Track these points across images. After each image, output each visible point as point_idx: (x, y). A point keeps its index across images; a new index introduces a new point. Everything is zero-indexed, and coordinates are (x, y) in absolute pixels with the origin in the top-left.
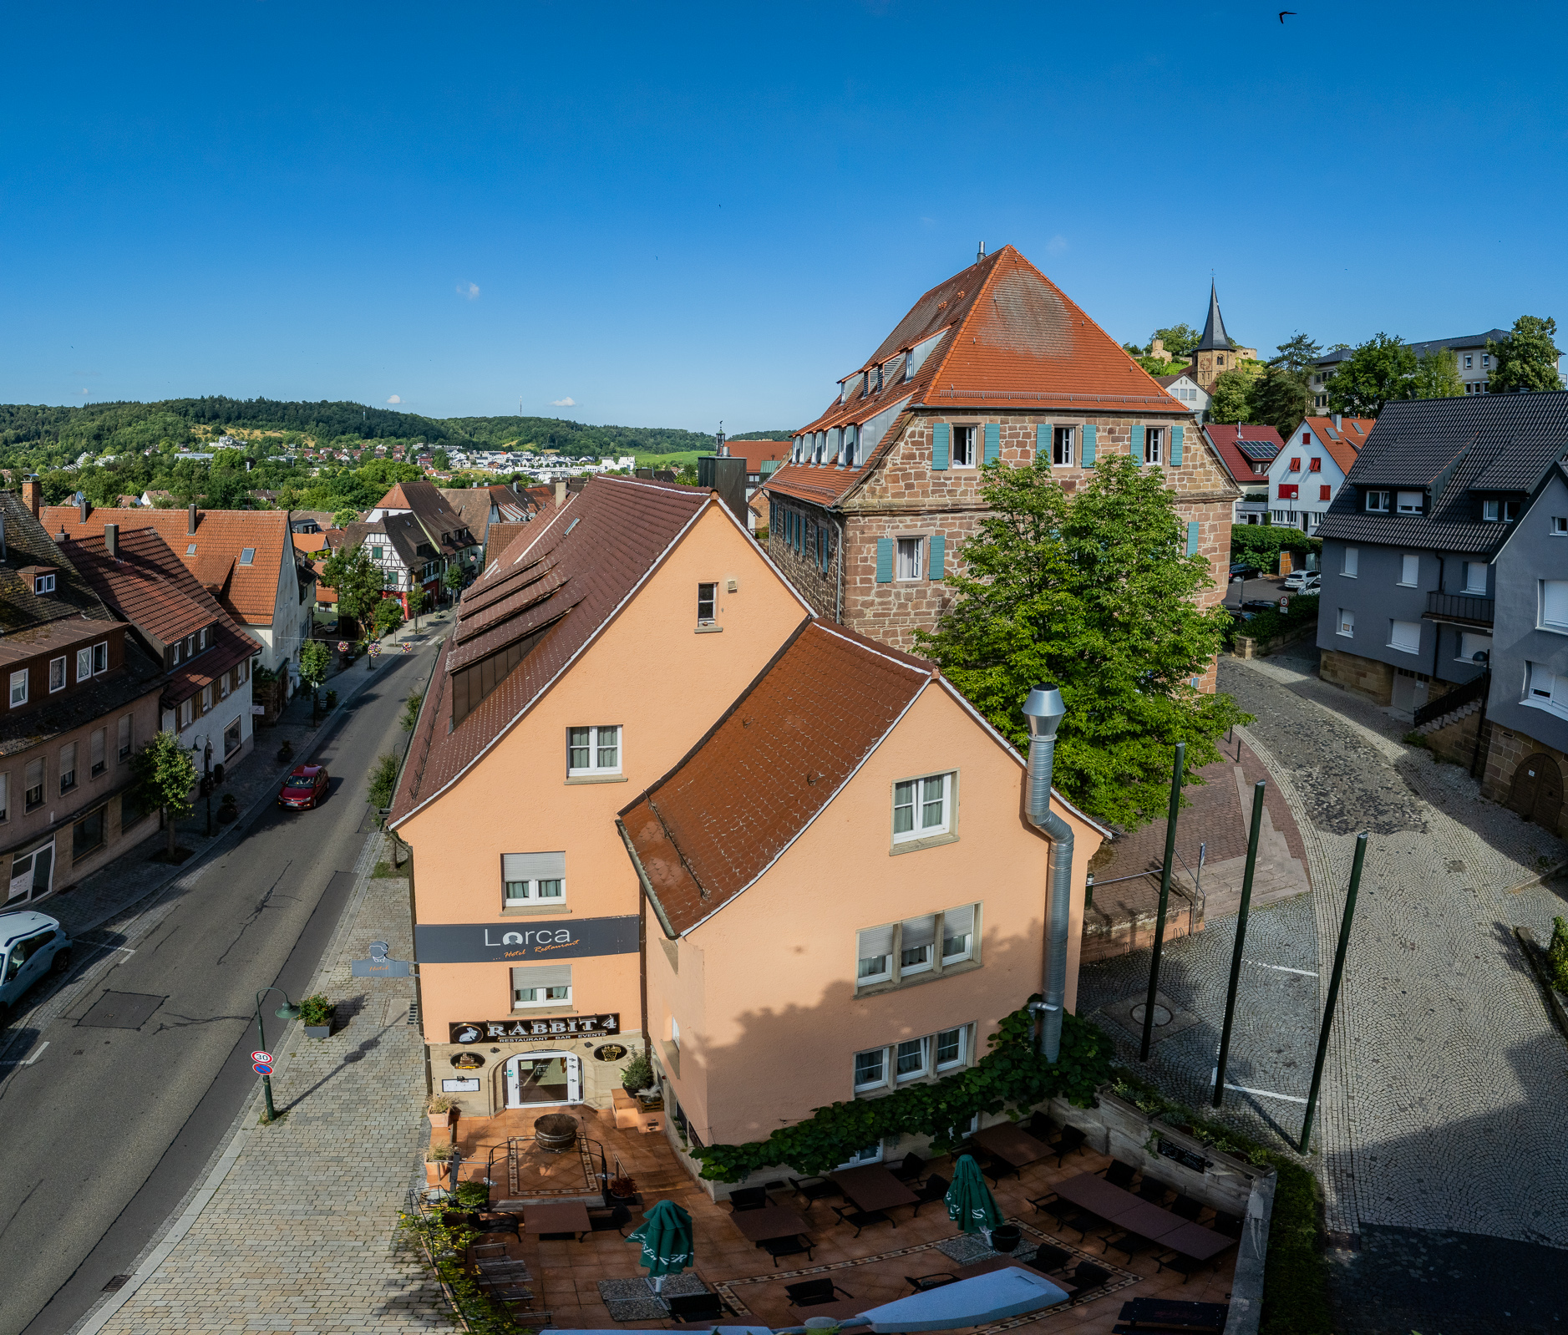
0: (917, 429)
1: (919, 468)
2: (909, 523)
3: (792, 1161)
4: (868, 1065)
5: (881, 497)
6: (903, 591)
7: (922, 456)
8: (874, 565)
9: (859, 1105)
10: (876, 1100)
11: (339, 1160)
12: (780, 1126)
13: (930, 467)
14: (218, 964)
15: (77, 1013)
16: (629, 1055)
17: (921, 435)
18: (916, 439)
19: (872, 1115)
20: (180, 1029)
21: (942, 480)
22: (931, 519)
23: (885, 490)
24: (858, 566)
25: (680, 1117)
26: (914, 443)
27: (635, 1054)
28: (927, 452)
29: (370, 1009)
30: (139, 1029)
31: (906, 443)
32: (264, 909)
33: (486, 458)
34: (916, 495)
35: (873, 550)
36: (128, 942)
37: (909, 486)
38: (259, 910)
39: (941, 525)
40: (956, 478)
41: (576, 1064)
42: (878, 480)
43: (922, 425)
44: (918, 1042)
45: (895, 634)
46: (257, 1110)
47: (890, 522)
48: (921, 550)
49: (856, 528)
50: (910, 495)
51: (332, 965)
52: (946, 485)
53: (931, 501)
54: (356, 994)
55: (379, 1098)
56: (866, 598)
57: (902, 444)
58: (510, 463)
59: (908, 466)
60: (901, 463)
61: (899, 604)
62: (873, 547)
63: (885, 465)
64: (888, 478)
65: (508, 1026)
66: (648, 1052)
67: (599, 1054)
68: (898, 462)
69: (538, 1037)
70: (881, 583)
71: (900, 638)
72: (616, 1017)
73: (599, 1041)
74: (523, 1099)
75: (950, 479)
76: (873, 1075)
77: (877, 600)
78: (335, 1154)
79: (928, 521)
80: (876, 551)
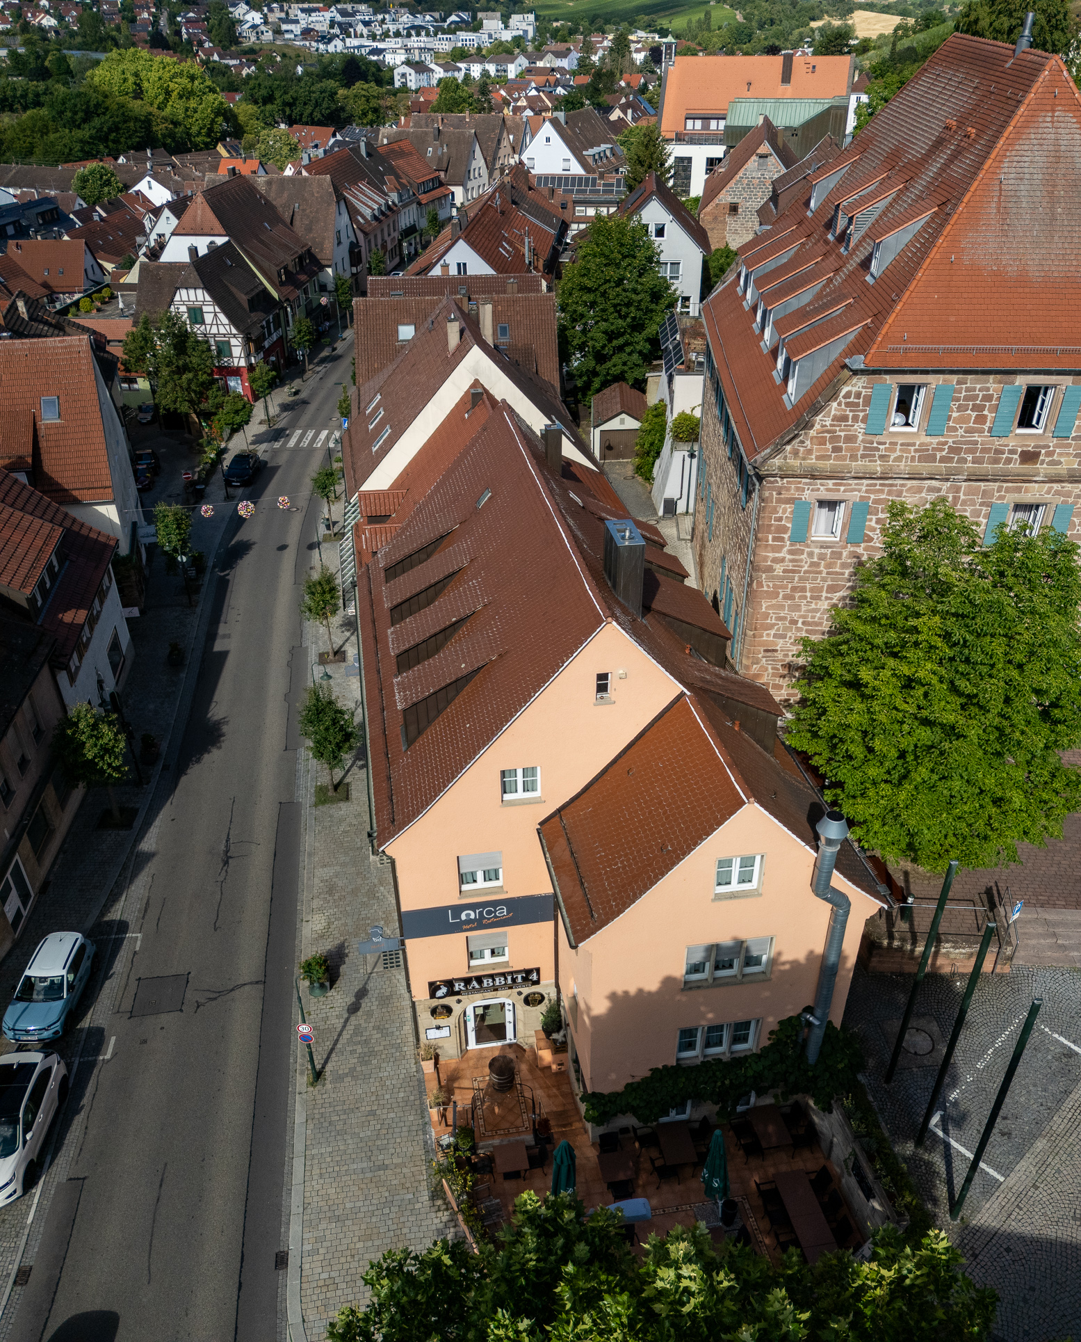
0: (854, 389)
1: (850, 431)
2: (831, 486)
3: (634, 1111)
4: (687, 1039)
5: (804, 459)
6: (817, 551)
7: (855, 419)
8: (789, 525)
9: (678, 1070)
10: (689, 1067)
11: (372, 1113)
12: (630, 1081)
13: (862, 431)
14: (215, 930)
15: (127, 1005)
16: (546, 1001)
17: (858, 395)
18: (851, 400)
19: (683, 1080)
20: (214, 1003)
21: (875, 445)
22: (856, 484)
23: (810, 452)
24: (771, 525)
25: (576, 1061)
26: (847, 404)
27: (550, 1000)
28: (861, 414)
29: (352, 957)
30: (181, 1010)
31: (839, 404)
32: (230, 861)
33: (297, 22)
34: (843, 458)
35: (789, 510)
36: (131, 927)
37: (836, 449)
38: (226, 863)
39: (867, 491)
40: (891, 443)
41: (511, 1008)
42: (802, 442)
43: (860, 384)
44: (722, 1026)
45: (803, 589)
46: (302, 1073)
47: (810, 484)
48: (841, 510)
49: (773, 489)
50: (837, 458)
51: (309, 913)
52: (878, 449)
53: (859, 465)
54: (337, 942)
55: (382, 1048)
56: (777, 555)
57: (835, 405)
58: (336, 31)
59: (838, 428)
60: (831, 425)
61: (812, 563)
62: (790, 508)
63: (813, 426)
64: (815, 440)
65: (467, 981)
66: (559, 999)
67: (527, 1001)
68: (828, 423)
69: (487, 989)
70: (794, 541)
71: (808, 594)
72: (538, 970)
73: (526, 991)
74: (478, 1041)
75: (885, 443)
76: (691, 1046)
77: (789, 557)
78: (368, 1108)
79: (853, 487)
80: (792, 512)
